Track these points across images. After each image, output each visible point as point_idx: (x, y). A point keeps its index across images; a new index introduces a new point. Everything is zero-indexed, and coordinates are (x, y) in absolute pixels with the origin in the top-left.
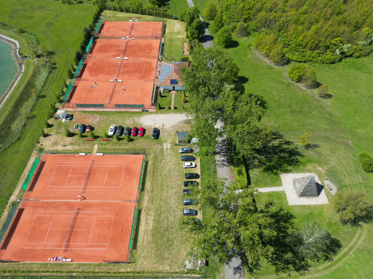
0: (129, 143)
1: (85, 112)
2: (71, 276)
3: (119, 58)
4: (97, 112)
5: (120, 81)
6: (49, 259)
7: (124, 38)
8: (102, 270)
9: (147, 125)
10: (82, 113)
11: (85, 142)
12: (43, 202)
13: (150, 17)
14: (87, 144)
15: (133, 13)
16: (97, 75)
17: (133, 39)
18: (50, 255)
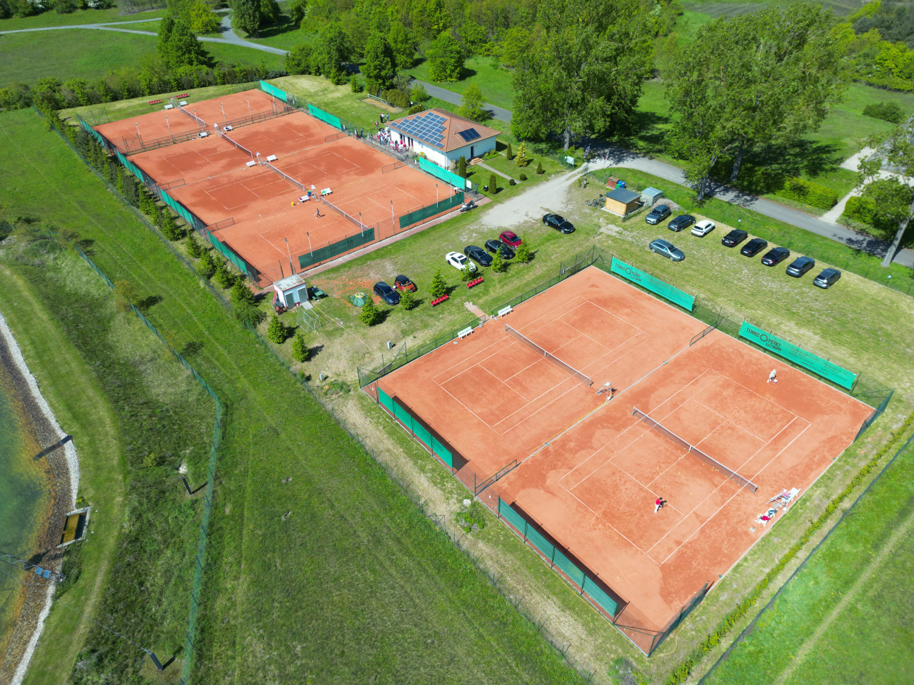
0: (530, 264)
1: (336, 269)
2: (846, 513)
3: (252, 163)
4: (367, 257)
5: (328, 190)
6: (752, 530)
7: (204, 134)
8: (871, 457)
9: (516, 223)
10: (332, 275)
11: (433, 313)
12: (534, 460)
13: (211, 90)
14: (442, 313)
15: (151, 93)
16: (245, 206)
17: (230, 127)
18: (737, 523)
